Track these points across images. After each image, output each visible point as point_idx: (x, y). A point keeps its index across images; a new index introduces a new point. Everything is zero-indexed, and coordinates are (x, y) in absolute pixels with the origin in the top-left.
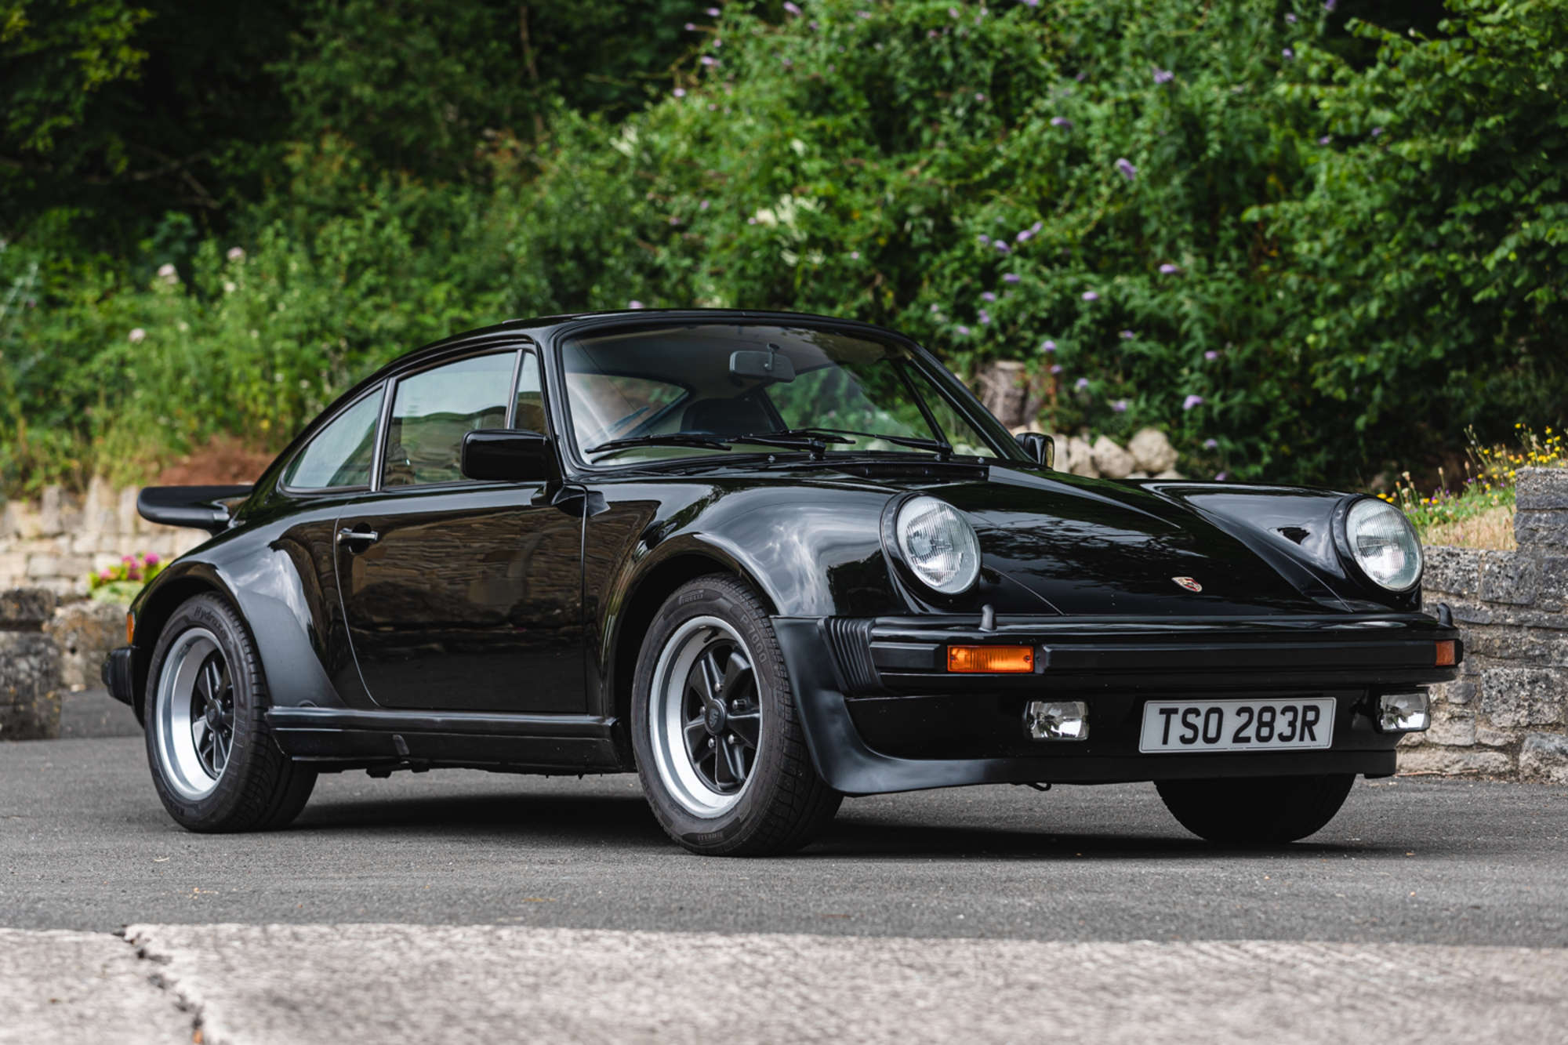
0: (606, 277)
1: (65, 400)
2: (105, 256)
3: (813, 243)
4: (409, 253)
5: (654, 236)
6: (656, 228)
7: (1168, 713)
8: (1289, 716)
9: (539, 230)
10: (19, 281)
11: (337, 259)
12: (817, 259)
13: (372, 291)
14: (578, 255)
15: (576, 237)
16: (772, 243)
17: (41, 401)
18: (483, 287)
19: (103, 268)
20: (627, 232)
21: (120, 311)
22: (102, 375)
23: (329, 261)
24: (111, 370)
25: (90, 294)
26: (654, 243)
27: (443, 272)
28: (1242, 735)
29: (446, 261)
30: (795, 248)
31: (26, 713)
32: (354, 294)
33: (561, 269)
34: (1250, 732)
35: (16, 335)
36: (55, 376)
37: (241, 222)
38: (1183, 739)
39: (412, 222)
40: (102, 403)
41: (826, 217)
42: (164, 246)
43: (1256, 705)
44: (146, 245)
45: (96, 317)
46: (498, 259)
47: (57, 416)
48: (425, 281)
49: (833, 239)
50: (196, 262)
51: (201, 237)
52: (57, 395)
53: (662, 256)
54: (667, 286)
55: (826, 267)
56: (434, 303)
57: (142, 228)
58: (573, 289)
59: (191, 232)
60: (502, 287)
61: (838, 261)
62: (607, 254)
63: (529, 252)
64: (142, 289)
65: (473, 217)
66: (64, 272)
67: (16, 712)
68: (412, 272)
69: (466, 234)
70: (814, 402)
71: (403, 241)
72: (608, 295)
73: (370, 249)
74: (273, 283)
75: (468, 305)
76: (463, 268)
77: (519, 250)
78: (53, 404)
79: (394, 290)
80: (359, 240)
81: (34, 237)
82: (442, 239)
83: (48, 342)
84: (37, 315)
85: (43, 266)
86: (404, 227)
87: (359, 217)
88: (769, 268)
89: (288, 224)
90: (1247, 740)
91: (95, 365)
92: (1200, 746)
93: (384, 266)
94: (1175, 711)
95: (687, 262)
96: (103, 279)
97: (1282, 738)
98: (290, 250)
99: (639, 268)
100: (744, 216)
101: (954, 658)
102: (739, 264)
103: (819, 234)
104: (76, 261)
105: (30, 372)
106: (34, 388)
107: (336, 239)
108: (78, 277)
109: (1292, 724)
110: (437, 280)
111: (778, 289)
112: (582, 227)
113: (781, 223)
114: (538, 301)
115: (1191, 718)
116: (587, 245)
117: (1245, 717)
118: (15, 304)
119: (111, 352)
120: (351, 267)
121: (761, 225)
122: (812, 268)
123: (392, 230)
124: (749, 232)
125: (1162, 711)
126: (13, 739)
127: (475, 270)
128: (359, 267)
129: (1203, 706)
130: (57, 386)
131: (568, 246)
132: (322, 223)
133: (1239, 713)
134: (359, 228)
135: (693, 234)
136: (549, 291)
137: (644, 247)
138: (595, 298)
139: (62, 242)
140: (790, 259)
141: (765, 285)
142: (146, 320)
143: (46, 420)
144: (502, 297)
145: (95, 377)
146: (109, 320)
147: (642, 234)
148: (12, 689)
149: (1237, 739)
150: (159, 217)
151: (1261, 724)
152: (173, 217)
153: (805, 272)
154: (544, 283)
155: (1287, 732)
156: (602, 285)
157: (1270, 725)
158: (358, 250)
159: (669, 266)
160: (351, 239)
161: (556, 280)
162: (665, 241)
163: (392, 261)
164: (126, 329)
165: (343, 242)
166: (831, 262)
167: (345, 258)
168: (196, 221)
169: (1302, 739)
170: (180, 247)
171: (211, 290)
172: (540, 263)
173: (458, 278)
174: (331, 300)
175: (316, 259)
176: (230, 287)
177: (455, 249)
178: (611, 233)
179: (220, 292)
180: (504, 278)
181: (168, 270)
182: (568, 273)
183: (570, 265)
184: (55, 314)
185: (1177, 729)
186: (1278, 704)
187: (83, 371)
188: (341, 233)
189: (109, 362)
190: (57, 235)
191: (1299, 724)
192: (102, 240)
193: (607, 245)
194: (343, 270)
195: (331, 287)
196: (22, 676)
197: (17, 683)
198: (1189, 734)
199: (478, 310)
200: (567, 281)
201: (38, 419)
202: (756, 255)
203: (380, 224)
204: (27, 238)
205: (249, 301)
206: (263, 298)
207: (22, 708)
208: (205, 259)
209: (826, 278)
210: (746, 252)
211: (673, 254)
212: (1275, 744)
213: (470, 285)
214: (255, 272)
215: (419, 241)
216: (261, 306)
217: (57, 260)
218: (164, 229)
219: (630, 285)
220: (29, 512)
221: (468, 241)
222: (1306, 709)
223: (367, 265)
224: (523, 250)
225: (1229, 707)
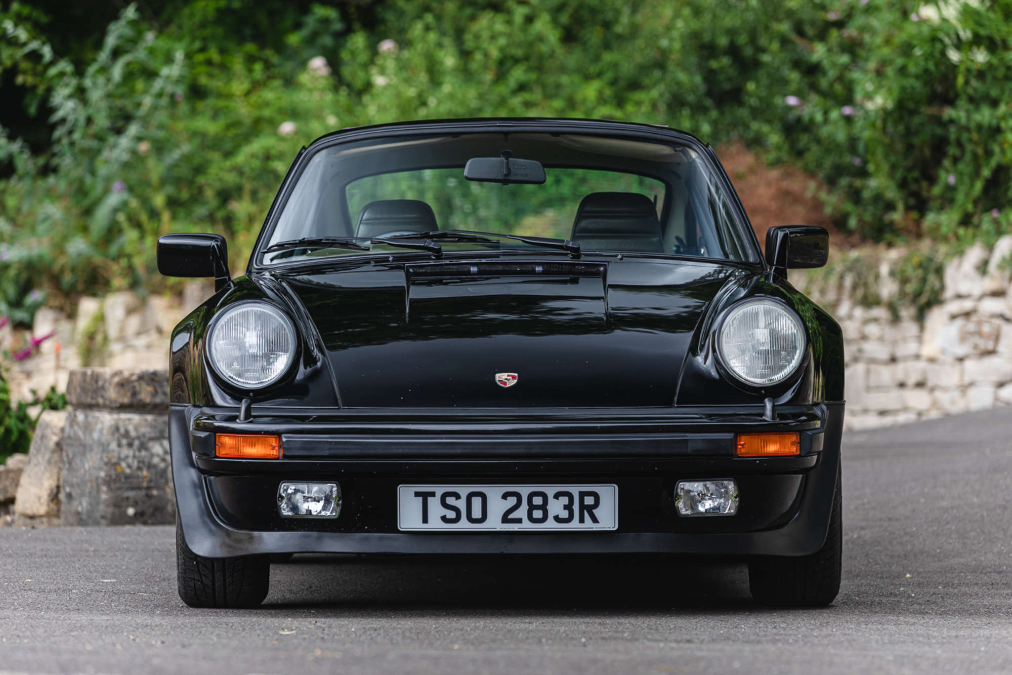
0: (761, 73)
1: (209, 193)
2: (250, 47)
3: (977, 40)
4: (560, 51)
5: (810, 31)
6: (813, 23)
7: (425, 497)
8: (565, 500)
9: (695, 25)
10: (165, 71)
11: (486, 55)
12: (981, 57)
13: (522, 87)
14: (733, 51)
15: (731, 32)
16: (934, 39)
17: (185, 195)
18: (635, 85)
19: (250, 60)
20: (785, 27)
21: (267, 104)
22: (246, 170)
23: (478, 56)
24: (256, 164)
25: (239, 87)
26: (811, 40)
27: (593, 69)
28: (513, 516)
29: (597, 59)
30: (959, 45)
31: (159, 497)
32: (503, 89)
33: (714, 64)
34: (522, 512)
35: (161, 127)
36: (200, 170)
37: (390, 16)
38: (444, 519)
39: (564, 18)
40: (247, 197)
41: (992, 15)
42: (311, 40)
43: (525, 490)
44: (294, 39)
45: (244, 110)
46: (651, 54)
47: (201, 211)
48: (576, 79)
49: (997, 38)
50: (345, 55)
51: (348, 31)
52: (200, 190)
53: (819, 52)
54: (824, 83)
55: (990, 65)
56: (584, 101)
57: (288, 22)
58: (727, 86)
59: (338, 26)
60: (655, 84)
61: (1002, 59)
62: (763, 50)
63: (683, 47)
64: (290, 82)
65: (626, 11)
66: (209, 63)
67: (149, 497)
68: (563, 69)
69: (619, 29)
70: (976, 202)
71: (553, 36)
72: (764, 93)
73: (519, 45)
74: (423, 77)
75: (620, 103)
76: (615, 66)
77: (673, 43)
78: (197, 197)
79: (544, 87)
80: (509, 35)
81: (180, 27)
82: (594, 36)
83: (195, 134)
84: (183, 108)
85: (189, 56)
86: (555, 21)
87: (509, 12)
88: (931, 66)
89: (439, 18)
90: (519, 521)
91: (240, 158)
92: (464, 525)
93: (533, 62)
94: (433, 494)
95: (844, 59)
96: (250, 71)
97: (557, 519)
98: (440, 45)
99: (798, 64)
100: (905, 14)
101: (223, 445)
102: (900, 61)
103: (982, 32)
104: (222, 51)
105: (175, 166)
106: (178, 181)
107: (485, 34)
108: (224, 67)
109: (569, 507)
110: (587, 78)
111: (939, 89)
112: (737, 22)
113: (944, 20)
114: (691, 98)
115: (450, 501)
116: (742, 39)
117: (512, 501)
118: (160, 95)
119: (257, 146)
120: (501, 63)
121: (923, 21)
122: (974, 67)
123: (543, 25)
124: (910, 29)
125: (417, 494)
126: (145, 523)
127: (627, 68)
128: (509, 63)
129: (464, 490)
130: (201, 180)
131: (723, 41)
132: (473, 18)
133: (505, 496)
134: (509, 22)
135: (851, 31)
136: (703, 88)
137: (800, 43)
138: (750, 95)
139: (207, 32)
140: (954, 56)
141: (926, 84)
142: (293, 114)
143: (189, 214)
144: (655, 93)
145: (239, 171)
146: (256, 113)
147: (799, 30)
148: (145, 473)
149: (505, 519)
150: (305, 10)
151: (532, 507)
152: (321, 11)
153: (968, 70)
154: (698, 79)
155: (565, 514)
156: (758, 82)
157: (544, 507)
158: (508, 45)
159: (826, 63)
160: (501, 34)
161: (710, 76)
162: (822, 36)
163: (541, 57)
164: (273, 124)
165: (493, 37)
166: (995, 61)
167: (495, 53)
168: (345, 16)
169: (582, 520)
170: (327, 40)
171: (359, 84)
172: (693, 59)
173: (609, 75)
174: (481, 97)
175: (465, 54)
176: (379, 81)
177: (607, 46)
178: (767, 28)
179: (368, 86)
180: (657, 73)
181: (318, 63)
182: (722, 69)
183: (725, 61)
184: (201, 105)
185: (436, 509)
186: (550, 490)
187: (228, 163)
188: (490, 28)
189: (253, 156)
190: (203, 25)
191: (576, 507)
192: (248, 32)
193: (763, 41)
194: (492, 65)
195: (480, 82)
196: (156, 460)
197: (150, 466)
198: (451, 515)
199: (630, 108)
200: (721, 77)
201: (181, 213)
202: (918, 52)
203: (529, 19)
204: (173, 28)
205: (398, 95)
206: (412, 92)
207: (155, 492)
208: (353, 53)
209: (989, 78)
210: (907, 49)
211: (830, 50)
212: (550, 525)
213: (622, 83)
214: (403, 66)
215: (569, 37)
216: (410, 101)
217: (203, 50)
218: (310, 21)
219: (785, 82)
220: (171, 307)
221: (620, 37)
222: (582, 495)
223: (516, 61)
224: (677, 45)
225: (494, 493)
